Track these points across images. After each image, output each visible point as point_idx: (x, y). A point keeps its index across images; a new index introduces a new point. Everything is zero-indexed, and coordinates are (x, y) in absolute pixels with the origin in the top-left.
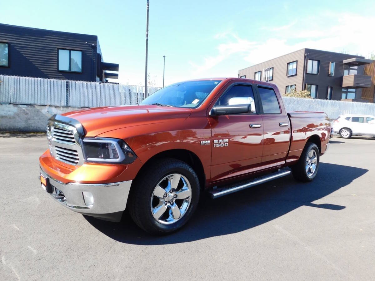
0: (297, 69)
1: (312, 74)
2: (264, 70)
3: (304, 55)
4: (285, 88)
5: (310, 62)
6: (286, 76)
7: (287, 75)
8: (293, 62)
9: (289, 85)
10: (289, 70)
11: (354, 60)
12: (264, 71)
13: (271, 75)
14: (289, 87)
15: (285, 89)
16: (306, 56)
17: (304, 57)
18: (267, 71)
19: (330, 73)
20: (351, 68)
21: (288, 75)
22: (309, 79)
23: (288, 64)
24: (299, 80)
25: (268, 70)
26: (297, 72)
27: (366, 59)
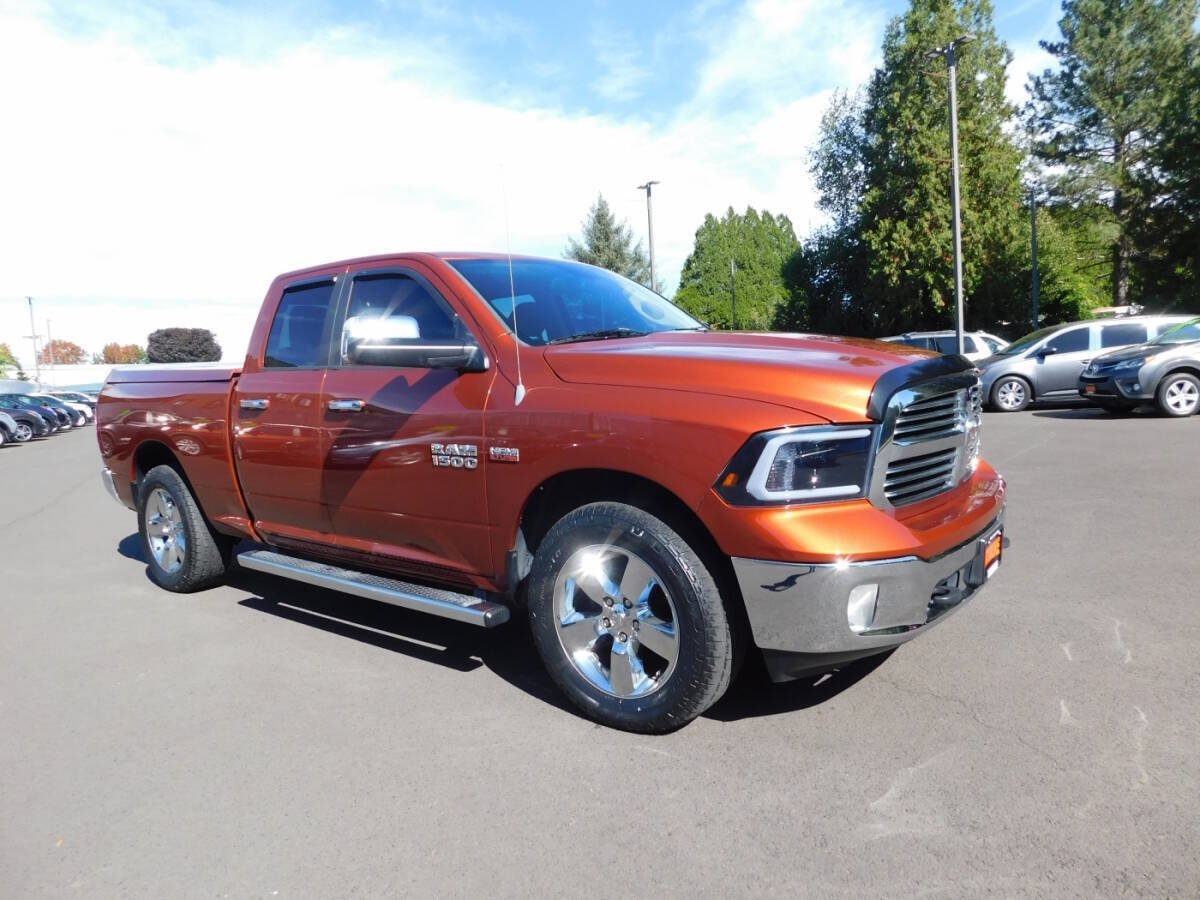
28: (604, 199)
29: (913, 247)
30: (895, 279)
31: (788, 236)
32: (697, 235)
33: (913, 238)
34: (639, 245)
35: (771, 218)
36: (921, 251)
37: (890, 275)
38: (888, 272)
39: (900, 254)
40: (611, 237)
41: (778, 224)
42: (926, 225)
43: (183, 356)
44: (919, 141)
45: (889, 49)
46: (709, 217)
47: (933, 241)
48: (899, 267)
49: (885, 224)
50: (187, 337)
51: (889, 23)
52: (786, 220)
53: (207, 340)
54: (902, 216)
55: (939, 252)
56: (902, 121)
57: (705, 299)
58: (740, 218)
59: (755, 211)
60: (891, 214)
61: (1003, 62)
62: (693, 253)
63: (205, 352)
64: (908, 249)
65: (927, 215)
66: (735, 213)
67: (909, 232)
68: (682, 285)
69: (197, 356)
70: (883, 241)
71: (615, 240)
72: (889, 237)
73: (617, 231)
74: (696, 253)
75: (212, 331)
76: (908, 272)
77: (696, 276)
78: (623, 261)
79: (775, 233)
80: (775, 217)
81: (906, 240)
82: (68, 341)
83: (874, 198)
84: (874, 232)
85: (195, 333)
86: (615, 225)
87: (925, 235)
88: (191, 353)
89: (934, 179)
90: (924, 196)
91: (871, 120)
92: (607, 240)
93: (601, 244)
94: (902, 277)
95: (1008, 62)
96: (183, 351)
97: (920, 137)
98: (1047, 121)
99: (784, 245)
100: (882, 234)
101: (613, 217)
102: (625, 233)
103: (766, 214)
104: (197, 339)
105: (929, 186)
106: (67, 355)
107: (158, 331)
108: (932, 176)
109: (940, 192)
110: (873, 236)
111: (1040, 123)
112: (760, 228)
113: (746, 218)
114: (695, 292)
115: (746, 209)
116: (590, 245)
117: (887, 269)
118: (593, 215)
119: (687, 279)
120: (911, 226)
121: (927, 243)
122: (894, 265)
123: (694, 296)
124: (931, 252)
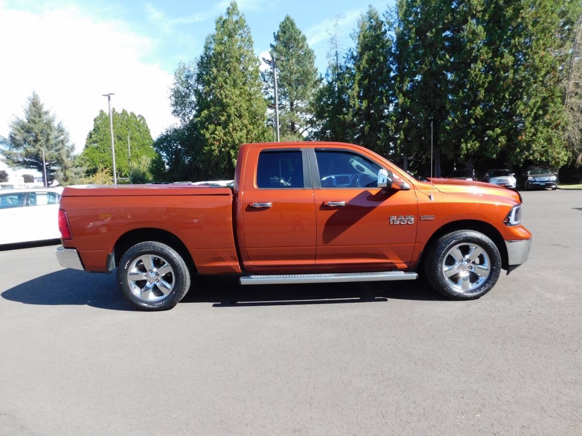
28: (36, 94)
29: (225, 138)
30: (217, 152)
31: (144, 126)
32: (95, 120)
33: (225, 135)
34: (61, 123)
35: (135, 116)
36: (229, 141)
37: (215, 150)
38: (213, 148)
39: (219, 141)
40: (43, 116)
41: (138, 119)
42: (231, 129)
44: (224, 92)
45: (207, 48)
46: (102, 112)
47: (234, 136)
48: (218, 146)
49: (211, 127)
51: (207, 37)
52: (142, 118)
54: (219, 124)
55: (237, 141)
56: (218, 82)
57: (101, 155)
58: (119, 114)
59: (126, 112)
60: (214, 123)
61: (258, 64)
62: (92, 129)
64: (223, 139)
65: (231, 125)
66: (116, 111)
67: (223, 131)
68: (87, 147)
70: (211, 134)
71: (45, 118)
72: (213, 133)
73: (46, 113)
74: (94, 130)
76: (223, 149)
77: (95, 142)
78: (51, 130)
79: (137, 124)
80: (137, 115)
81: (222, 134)
83: (206, 115)
84: (206, 131)
86: (44, 109)
87: (231, 133)
89: (234, 110)
90: (229, 116)
91: (199, 78)
92: (40, 117)
93: (37, 119)
94: (220, 151)
95: (260, 65)
97: (225, 90)
98: (266, 91)
99: (142, 130)
100: (210, 131)
101: (43, 104)
102: (51, 115)
103: (132, 114)
105: (232, 112)
108: (233, 108)
109: (236, 115)
110: (206, 132)
111: (264, 90)
112: (130, 120)
113: (122, 114)
114: (95, 150)
115: (122, 110)
116: (27, 119)
117: (213, 147)
118: (30, 102)
119: (90, 144)
120: (224, 128)
121: (232, 137)
122: (216, 146)
123: (95, 153)
124: (234, 141)
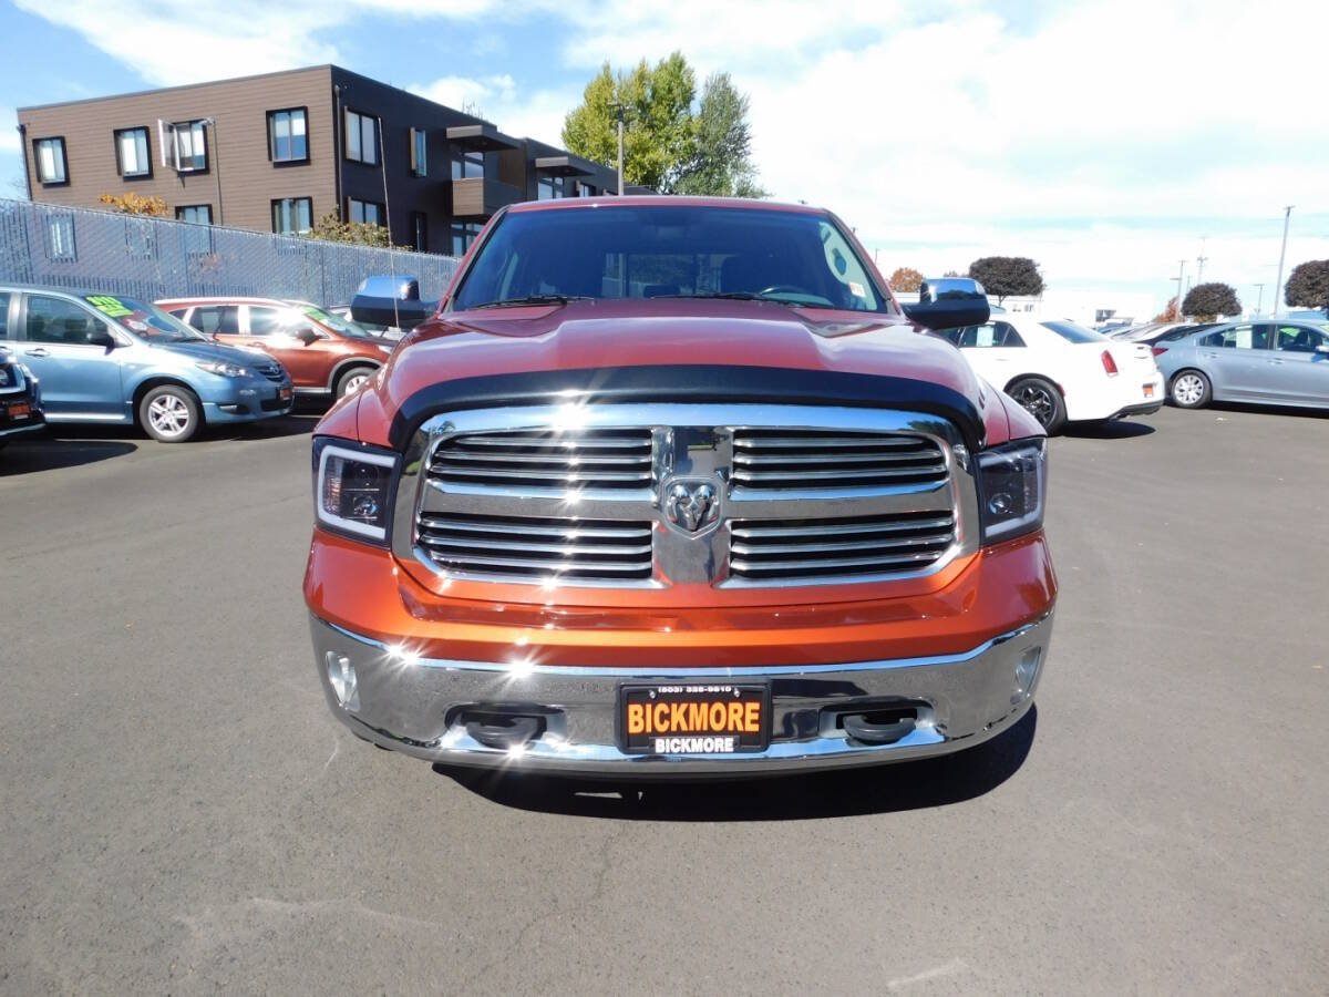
0: (311, 142)
1: (361, 164)
2: (164, 125)
3: (330, 92)
4: (269, 206)
5: (352, 120)
6: (268, 162)
7: (270, 159)
8: (289, 111)
9: (286, 195)
10: (275, 138)
11: (475, 130)
12: (164, 131)
13: (200, 151)
14: (286, 204)
15: (270, 212)
16: (338, 94)
17: (330, 97)
18: (175, 131)
19: (414, 167)
20: (467, 154)
21: (274, 160)
22: (354, 181)
23: (270, 114)
24: (321, 181)
25: (179, 129)
26: (311, 152)
27: (501, 134)
43: (1001, 287)
50: (1007, 267)
53: (1028, 271)
63: (1022, 284)
69: (1014, 287)
75: (1036, 261)
82: (913, 269)
85: (1017, 262)
88: (1009, 285)
96: (998, 282)
104: (1018, 269)
106: (910, 283)
107: (981, 260)
